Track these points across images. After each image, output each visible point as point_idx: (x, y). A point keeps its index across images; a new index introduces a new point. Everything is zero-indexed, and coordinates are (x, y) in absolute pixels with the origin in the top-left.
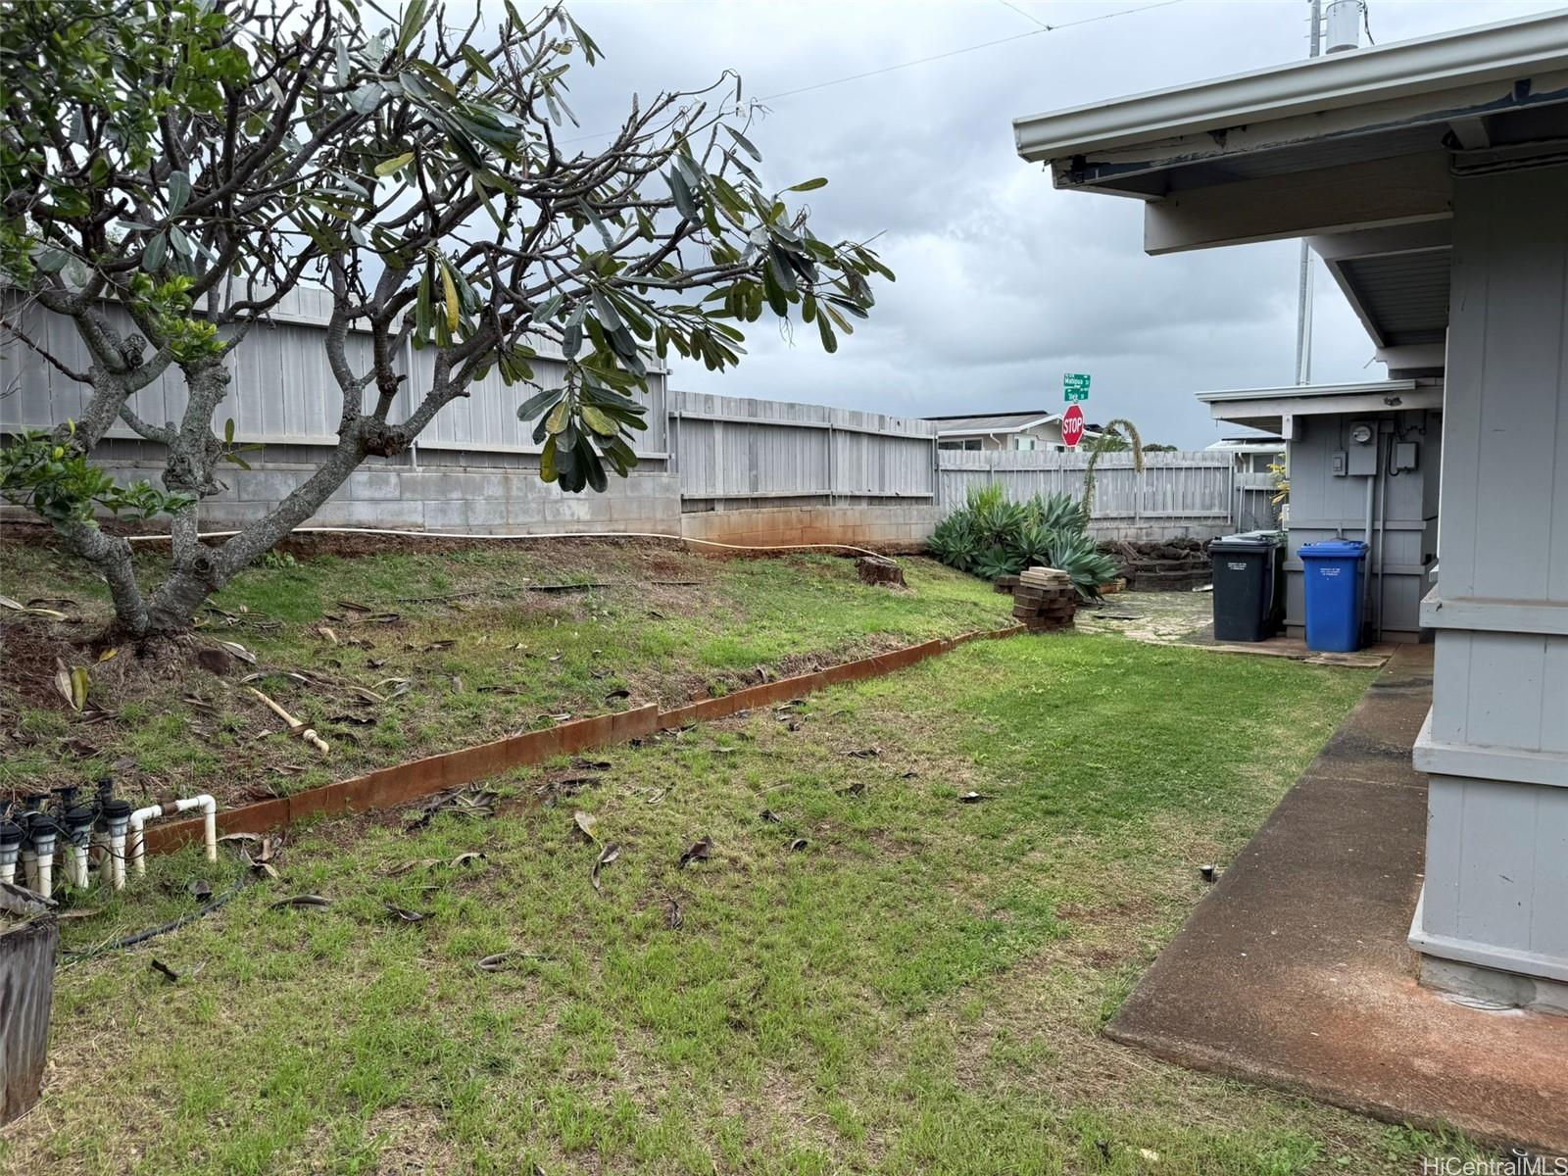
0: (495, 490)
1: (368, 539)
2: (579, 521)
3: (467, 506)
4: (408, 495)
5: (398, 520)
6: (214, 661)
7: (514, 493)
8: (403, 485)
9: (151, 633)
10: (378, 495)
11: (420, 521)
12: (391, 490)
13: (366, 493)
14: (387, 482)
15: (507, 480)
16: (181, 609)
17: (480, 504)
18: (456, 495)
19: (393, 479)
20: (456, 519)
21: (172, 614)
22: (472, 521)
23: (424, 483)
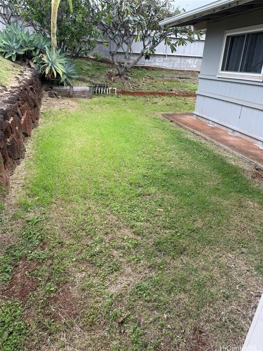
0: (179, 62)
1: (156, 68)
2: (194, 68)
3: (174, 64)
4: (164, 62)
5: (162, 66)
6: (126, 79)
7: (182, 62)
8: (164, 60)
9: (121, 75)
10: (160, 62)
11: (165, 66)
12: (162, 61)
13: (158, 61)
14: (161, 60)
15: (181, 61)
16: (124, 72)
17: (176, 64)
18: (172, 62)
19: (162, 59)
20: (171, 66)
21: (123, 73)
22: (174, 67)
23: (167, 60)
